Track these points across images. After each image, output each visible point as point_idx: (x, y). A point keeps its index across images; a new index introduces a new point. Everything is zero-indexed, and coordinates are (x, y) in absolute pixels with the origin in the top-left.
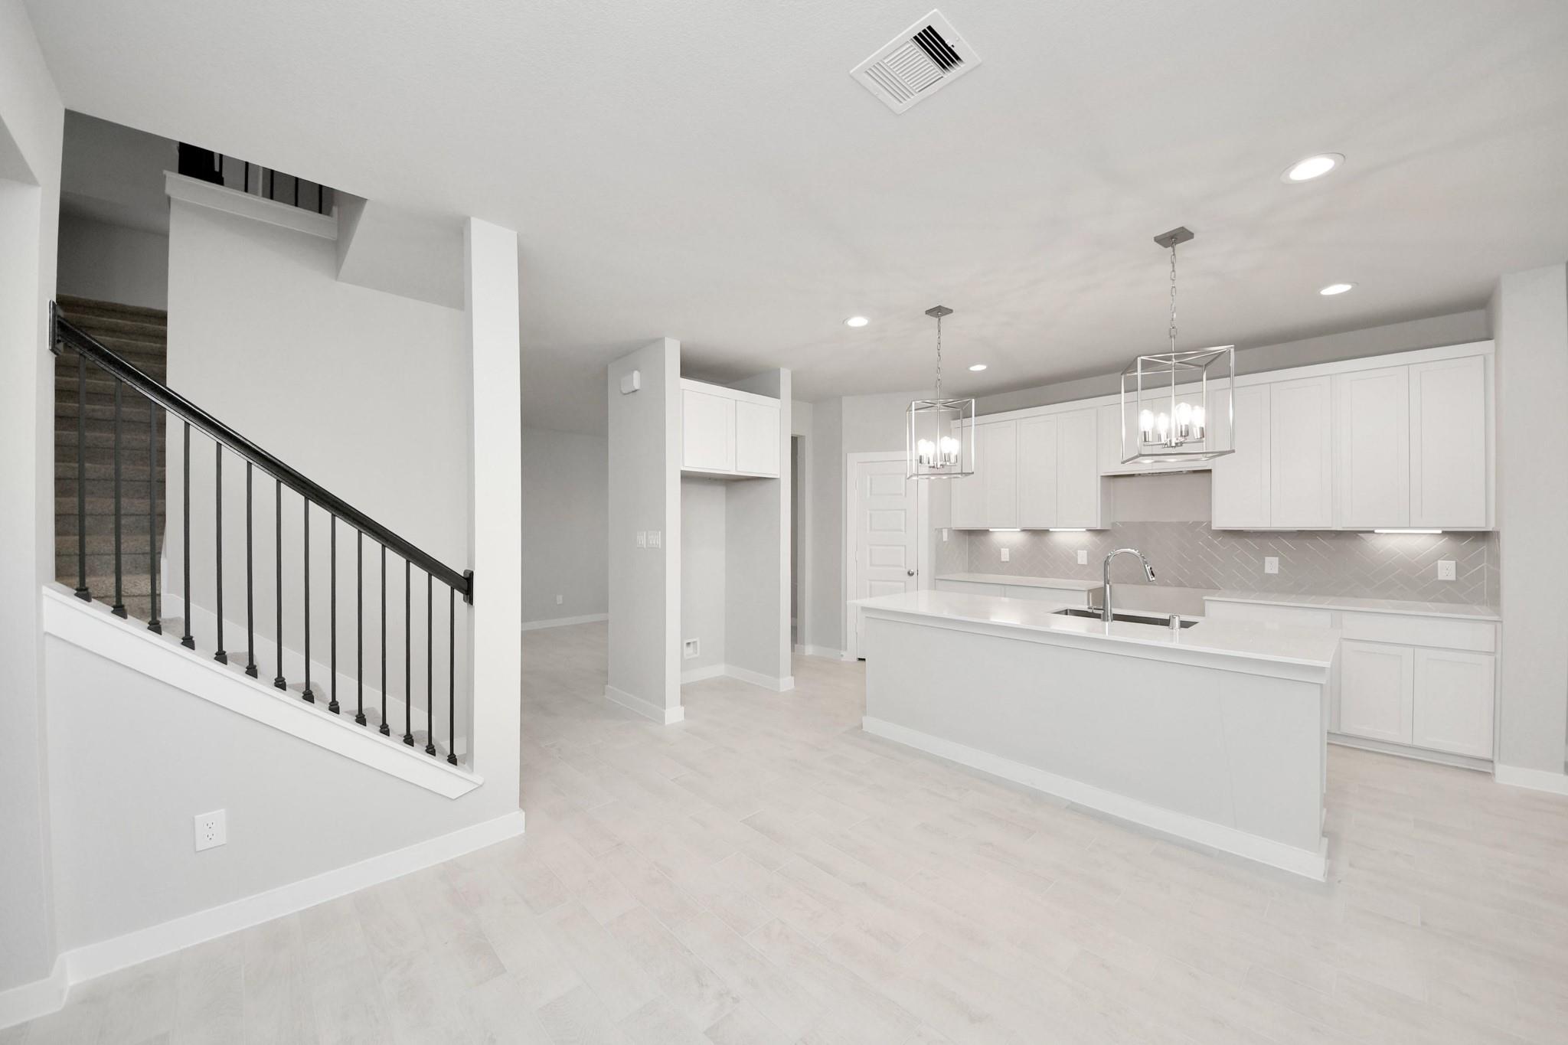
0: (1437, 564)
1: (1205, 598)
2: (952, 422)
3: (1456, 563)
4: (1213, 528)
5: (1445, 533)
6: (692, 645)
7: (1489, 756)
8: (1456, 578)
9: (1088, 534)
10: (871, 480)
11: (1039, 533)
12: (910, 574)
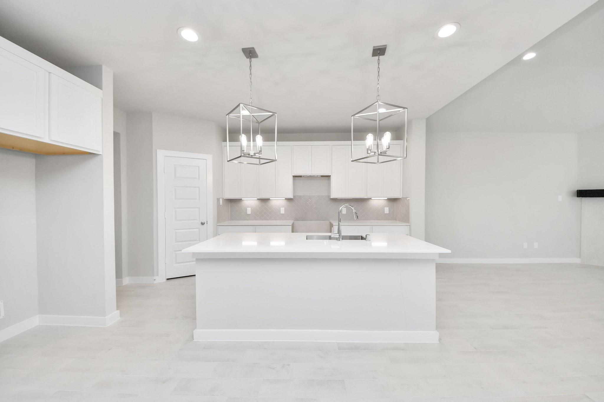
0: (385, 209)
3: (389, 208)
4: (331, 197)
8: (389, 213)
9: (286, 201)
12: (203, 224)
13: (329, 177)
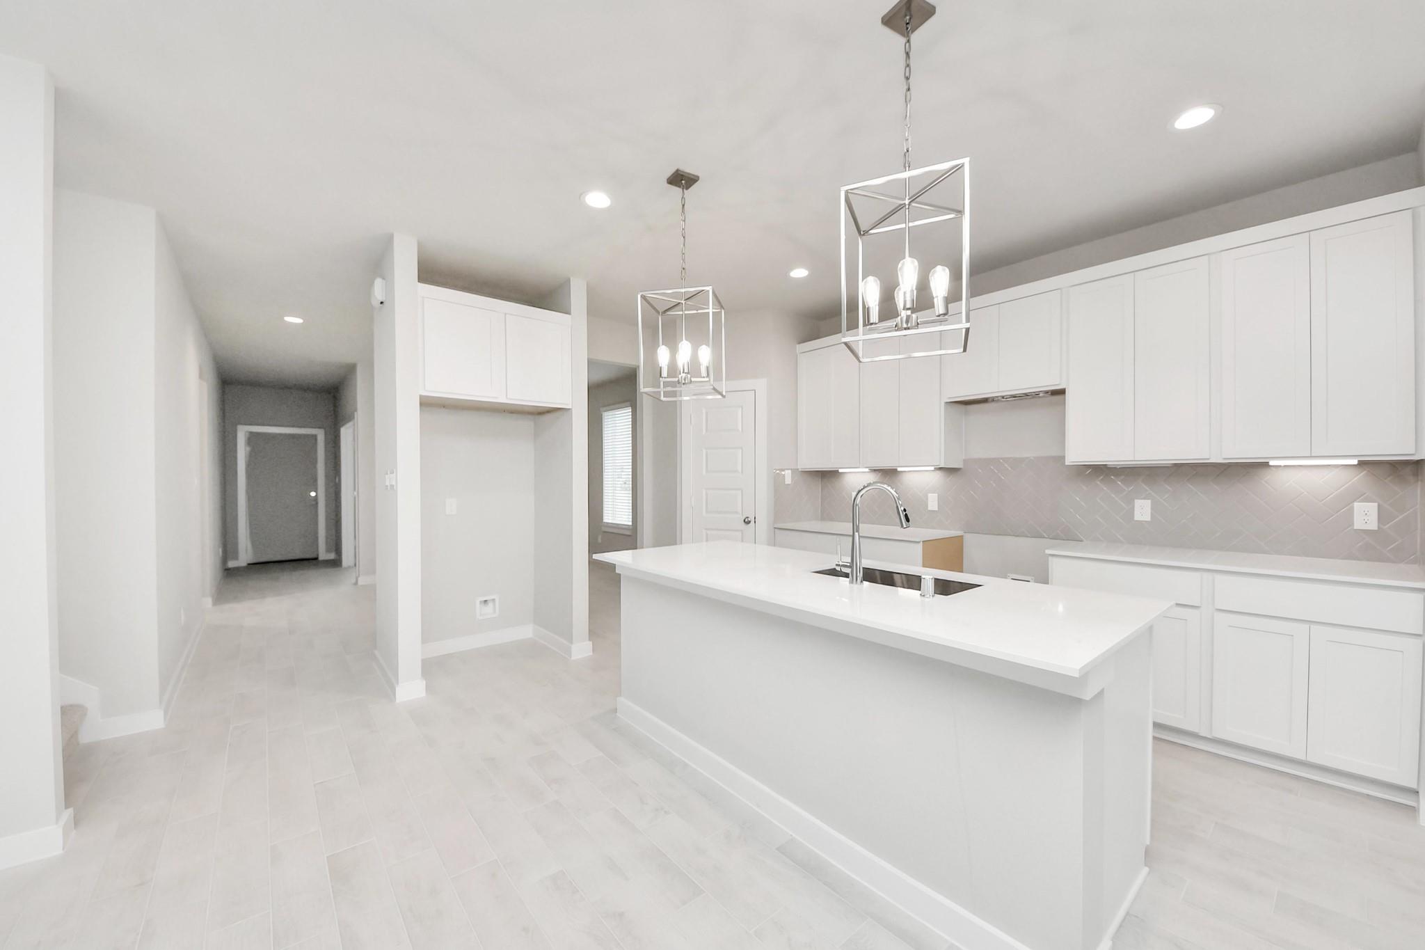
0: (1353, 508)
1: (1048, 552)
2: (797, 346)
3: (1379, 506)
4: (1067, 463)
5: (1362, 464)
6: (491, 604)
7: (1414, 785)
8: (1379, 527)
9: (939, 474)
10: (707, 413)
11: (889, 474)
12: (747, 522)
13: (1062, 392)
